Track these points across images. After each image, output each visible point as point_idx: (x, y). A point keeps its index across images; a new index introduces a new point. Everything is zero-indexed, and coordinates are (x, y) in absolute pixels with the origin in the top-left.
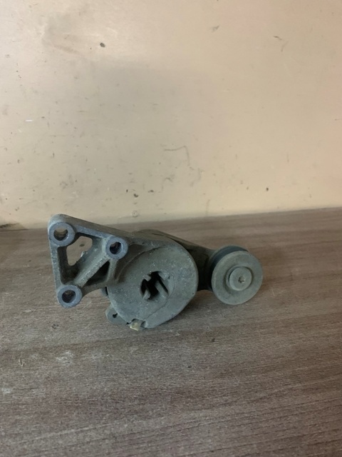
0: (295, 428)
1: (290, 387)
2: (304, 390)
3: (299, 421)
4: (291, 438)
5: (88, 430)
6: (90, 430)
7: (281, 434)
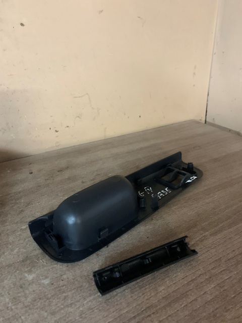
0: (215, 255)
1: (204, 235)
2: (211, 235)
3: (216, 251)
4: (216, 260)
7: (210, 260)
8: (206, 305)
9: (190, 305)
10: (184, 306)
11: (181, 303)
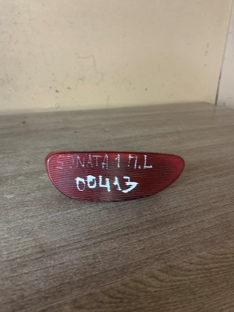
8: (202, 231)
9: (181, 230)
10: (173, 230)
11: (169, 227)
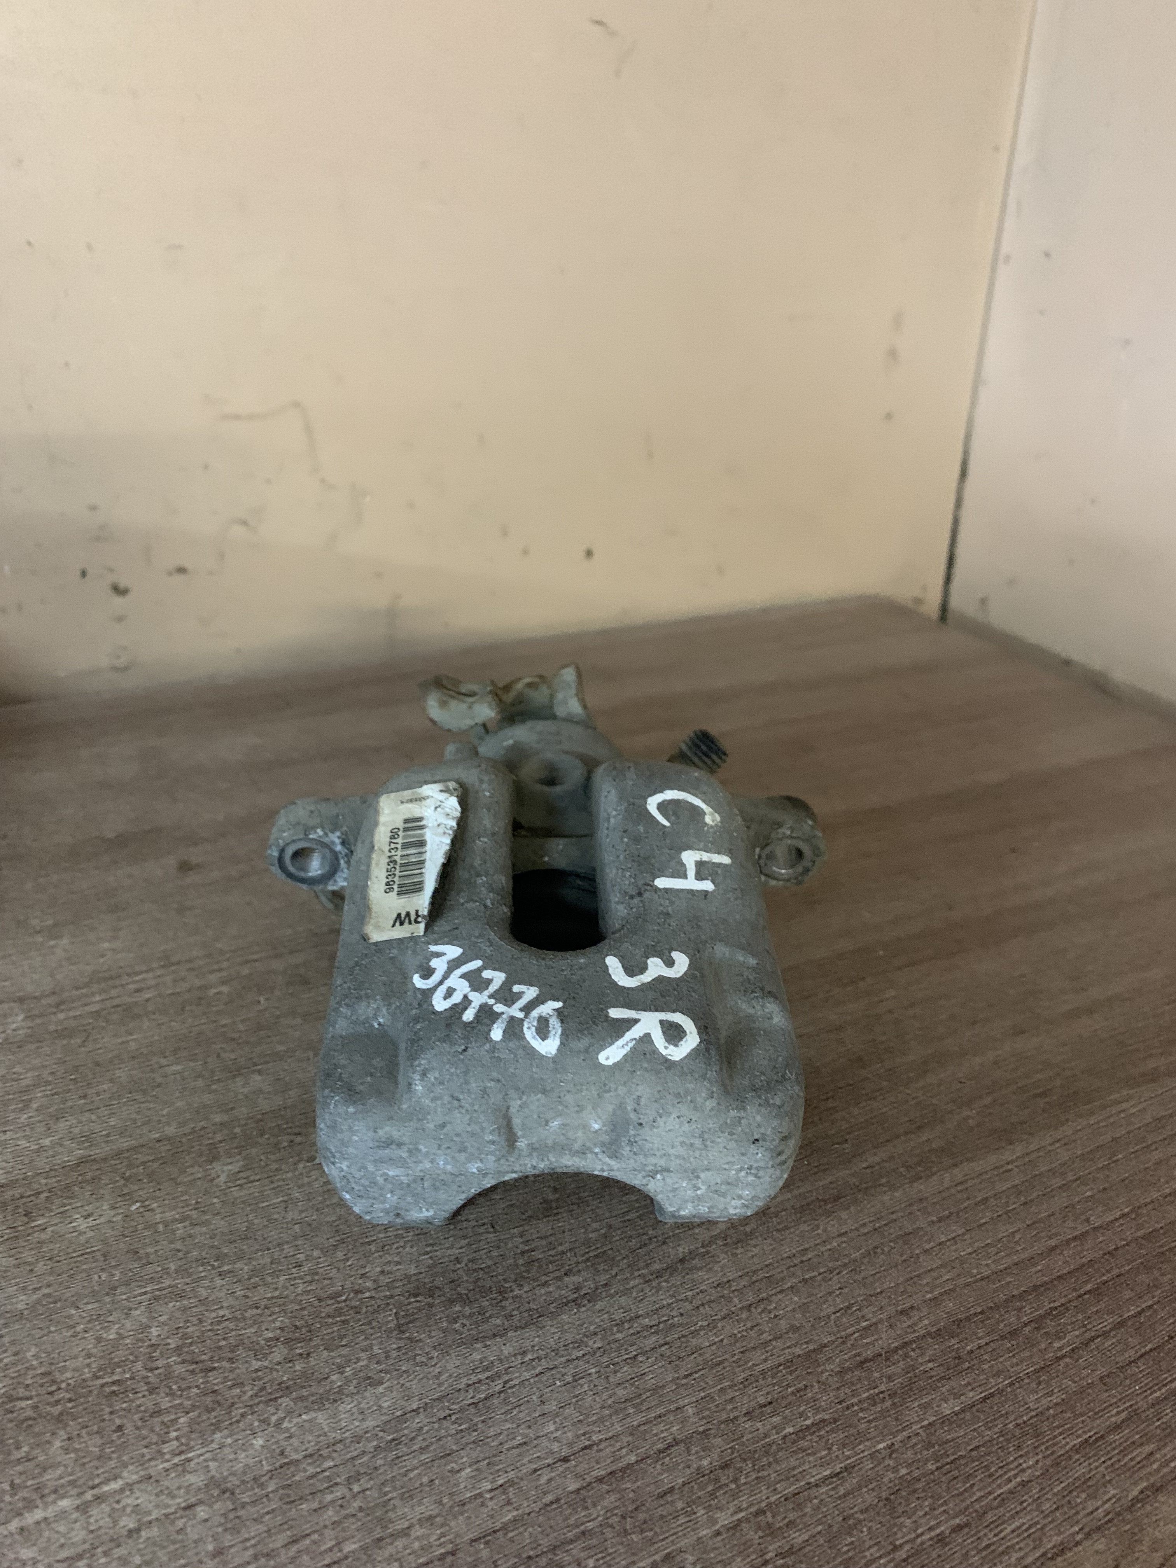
5: (122, 1490)
6: (130, 1486)
